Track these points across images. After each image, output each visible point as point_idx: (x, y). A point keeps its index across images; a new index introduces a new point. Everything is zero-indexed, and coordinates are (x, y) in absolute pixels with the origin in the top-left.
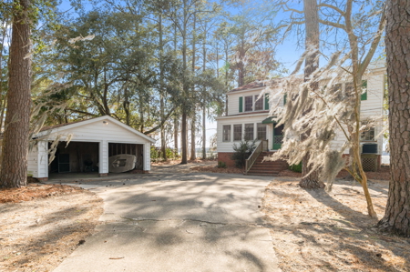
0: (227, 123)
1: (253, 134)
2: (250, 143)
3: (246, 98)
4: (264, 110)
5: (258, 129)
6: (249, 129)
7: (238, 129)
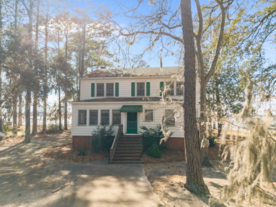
0: (83, 107)
1: (108, 119)
2: (107, 128)
3: (98, 84)
4: (114, 96)
5: (114, 115)
6: (105, 114)
7: (94, 114)
